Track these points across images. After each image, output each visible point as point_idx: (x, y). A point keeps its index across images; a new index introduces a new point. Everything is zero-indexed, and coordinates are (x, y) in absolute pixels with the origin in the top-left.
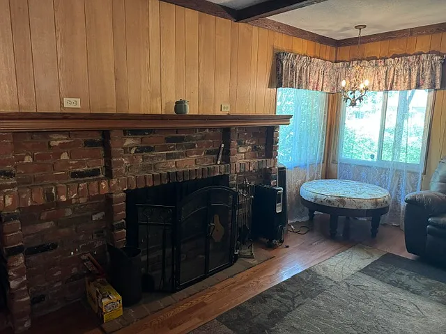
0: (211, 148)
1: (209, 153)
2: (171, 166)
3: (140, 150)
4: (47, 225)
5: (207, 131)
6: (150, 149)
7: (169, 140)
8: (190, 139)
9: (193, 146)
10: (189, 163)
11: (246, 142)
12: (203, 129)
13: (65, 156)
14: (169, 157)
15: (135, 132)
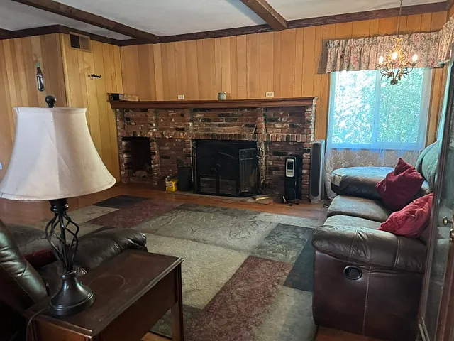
0: (249, 123)
1: (246, 126)
2: (222, 130)
3: (204, 120)
4: (167, 148)
5: (246, 110)
6: (209, 120)
7: (220, 115)
8: (233, 115)
9: (235, 120)
10: (233, 130)
11: (283, 119)
12: (242, 109)
13: (173, 120)
14: (220, 125)
15: (202, 110)
